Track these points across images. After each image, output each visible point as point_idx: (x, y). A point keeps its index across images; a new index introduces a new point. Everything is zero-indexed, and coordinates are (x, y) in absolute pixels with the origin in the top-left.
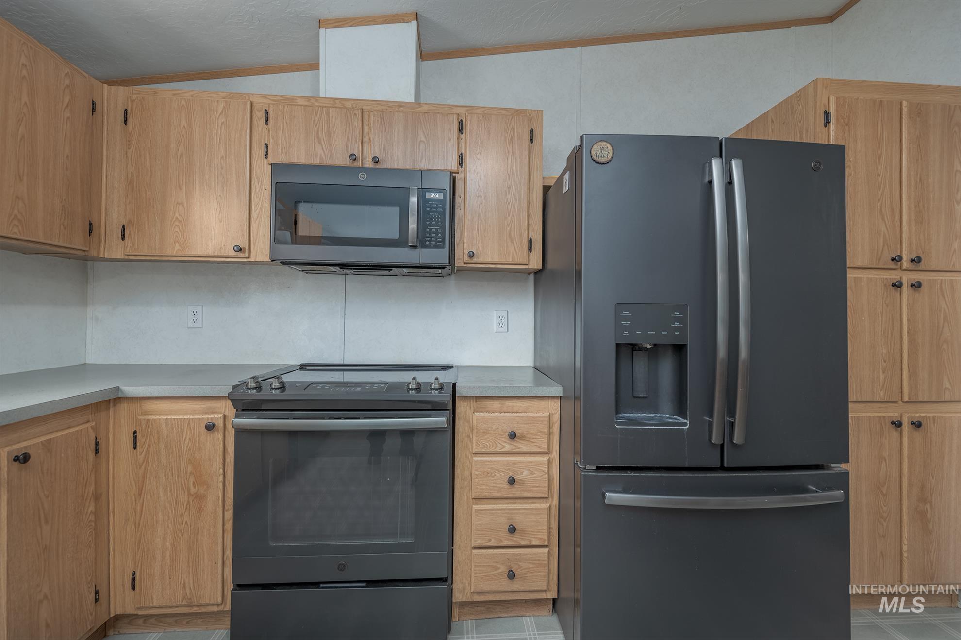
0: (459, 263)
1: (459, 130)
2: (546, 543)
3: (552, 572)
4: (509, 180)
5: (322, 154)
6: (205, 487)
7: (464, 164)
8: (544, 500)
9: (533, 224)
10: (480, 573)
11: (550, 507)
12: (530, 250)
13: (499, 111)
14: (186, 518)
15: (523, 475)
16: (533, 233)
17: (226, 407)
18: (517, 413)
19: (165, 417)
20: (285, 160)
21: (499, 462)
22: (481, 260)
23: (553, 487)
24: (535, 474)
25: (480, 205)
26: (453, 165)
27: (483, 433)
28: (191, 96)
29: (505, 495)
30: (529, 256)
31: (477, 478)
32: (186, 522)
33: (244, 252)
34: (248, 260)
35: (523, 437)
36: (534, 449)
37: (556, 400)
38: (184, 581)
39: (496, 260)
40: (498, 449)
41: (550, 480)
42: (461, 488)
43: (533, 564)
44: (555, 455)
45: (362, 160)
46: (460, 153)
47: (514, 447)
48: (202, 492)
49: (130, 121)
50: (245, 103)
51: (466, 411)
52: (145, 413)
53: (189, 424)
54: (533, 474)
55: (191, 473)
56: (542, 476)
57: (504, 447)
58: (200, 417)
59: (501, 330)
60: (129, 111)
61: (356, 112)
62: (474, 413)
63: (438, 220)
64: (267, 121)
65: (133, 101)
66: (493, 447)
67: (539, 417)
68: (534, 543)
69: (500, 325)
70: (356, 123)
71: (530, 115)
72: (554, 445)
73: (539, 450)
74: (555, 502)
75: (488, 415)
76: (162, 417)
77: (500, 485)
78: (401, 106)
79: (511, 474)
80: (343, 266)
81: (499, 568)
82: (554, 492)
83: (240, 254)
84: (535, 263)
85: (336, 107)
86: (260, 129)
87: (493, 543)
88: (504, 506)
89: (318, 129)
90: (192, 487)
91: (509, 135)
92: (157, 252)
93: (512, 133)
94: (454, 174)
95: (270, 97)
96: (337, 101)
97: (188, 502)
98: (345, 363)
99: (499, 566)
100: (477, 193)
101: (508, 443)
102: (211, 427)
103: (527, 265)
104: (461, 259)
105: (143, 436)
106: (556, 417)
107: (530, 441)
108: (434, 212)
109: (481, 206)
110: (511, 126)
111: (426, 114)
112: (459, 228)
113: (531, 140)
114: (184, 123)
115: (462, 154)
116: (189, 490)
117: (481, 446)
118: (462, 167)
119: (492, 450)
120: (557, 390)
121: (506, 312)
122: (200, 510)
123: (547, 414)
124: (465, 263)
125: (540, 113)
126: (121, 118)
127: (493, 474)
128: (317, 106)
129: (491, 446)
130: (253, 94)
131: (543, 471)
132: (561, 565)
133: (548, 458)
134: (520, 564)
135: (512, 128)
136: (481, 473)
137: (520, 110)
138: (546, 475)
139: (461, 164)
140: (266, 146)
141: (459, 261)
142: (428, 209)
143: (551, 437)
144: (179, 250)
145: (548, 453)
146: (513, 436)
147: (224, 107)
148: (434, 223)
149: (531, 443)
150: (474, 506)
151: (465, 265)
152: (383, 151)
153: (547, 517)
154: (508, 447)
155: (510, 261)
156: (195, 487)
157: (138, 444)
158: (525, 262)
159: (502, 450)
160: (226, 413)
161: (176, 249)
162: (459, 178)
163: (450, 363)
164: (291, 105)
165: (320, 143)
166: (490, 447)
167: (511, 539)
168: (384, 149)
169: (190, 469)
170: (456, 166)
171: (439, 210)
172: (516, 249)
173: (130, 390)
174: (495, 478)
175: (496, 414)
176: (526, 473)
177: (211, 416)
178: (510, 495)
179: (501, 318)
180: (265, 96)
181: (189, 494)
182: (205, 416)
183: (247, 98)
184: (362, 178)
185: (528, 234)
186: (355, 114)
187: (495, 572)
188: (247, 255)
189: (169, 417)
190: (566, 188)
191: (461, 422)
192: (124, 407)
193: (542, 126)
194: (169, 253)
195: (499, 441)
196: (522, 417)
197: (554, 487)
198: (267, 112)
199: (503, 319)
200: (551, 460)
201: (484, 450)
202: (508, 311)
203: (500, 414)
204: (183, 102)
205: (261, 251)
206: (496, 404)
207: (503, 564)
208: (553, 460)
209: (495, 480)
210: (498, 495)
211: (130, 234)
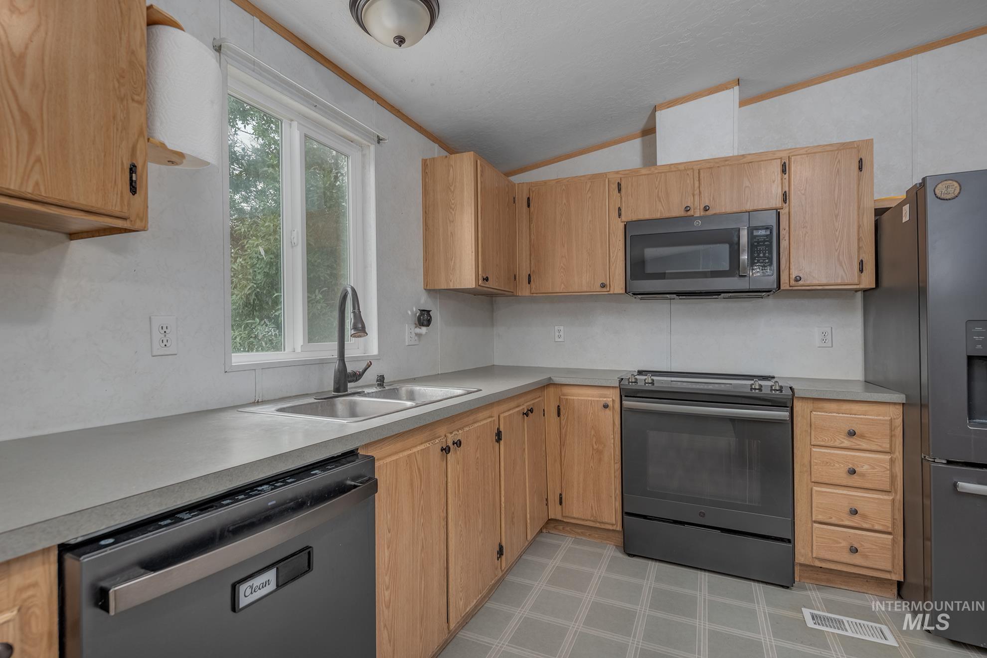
0: (785, 286)
1: (783, 171)
2: (890, 530)
3: (897, 557)
4: (836, 209)
5: (662, 209)
6: (603, 445)
7: (788, 200)
8: (887, 493)
9: (864, 246)
10: (822, 543)
11: (893, 500)
12: (861, 271)
13: (824, 148)
14: (592, 464)
15: (863, 468)
16: (864, 255)
17: (613, 394)
18: (855, 415)
19: (577, 398)
20: (634, 218)
21: (837, 454)
22: (808, 282)
23: (896, 483)
24: (876, 469)
25: (805, 235)
26: (777, 202)
27: (821, 429)
28: (568, 181)
29: (844, 483)
30: (859, 277)
31: (816, 465)
32: (592, 467)
33: (607, 288)
34: (609, 293)
35: (863, 436)
36: (874, 448)
37: (897, 407)
38: (592, 504)
39: (824, 281)
40: (837, 444)
41: (893, 478)
42: (801, 472)
43: (876, 546)
44: (898, 454)
45: (694, 209)
46: (784, 191)
47: (853, 444)
48: (601, 448)
49: (531, 205)
50: (605, 180)
51: (804, 409)
52: (564, 395)
53: (591, 404)
54: (874, 469)
55: (594, 435)
56: (884, 471)
57: (843, 442)
58: (598, 399)
59: (825, 345)
60: (531, 199)
61: (688, 172)
62: (811, 412)
63: (766, 252)
64: (619, 190)
65: (533, 192)
66: (831, 441)
67: (880, 420)
68: (877, 527)
69: (824, 340)
70: (688, 181)
71: (858, 146)
72: (897, 446)
73: (880, 449)
74: (899, 496)
75: (826, 414)
76: (574, 398)
77: (839, 473)
78: (726, 161)
79: (851, 466)
80: (679, 294)
81: (840, 543)
82: (897, 487)
83: (604, 289)
84: (868, 281)
85: (672, 171)
86: (615, 197)
87: (834, 520)
88: (845, 492)
89: (658, 191)
90: (595, 445)
91: (836, 168)
92: (550, 291)
93: (838, 166)
94: (778, 210)
95: (621, 173)
96: (672, 166)
97: (593, 454)
98: (672, 371)
99: (840, 541)
100: (802, 224)
101: (847, 440)
102: (606, 406)
103: (858, 285)
104: (787, 283)
105: (564, 409)
106: (899, 422)
107: (871, 441)
108: (761, 245)
109: (807, 235)
110: (837, 160)
111: (750, 164)
112: (784, 256)
113: (860, 169)
114: (564, 201)
115: (785, 192)
116: (593, 447)
117: (820, 439)
118: (786, 203)
119: (831, 444)
120: (900, 398)
121: (830, 328)
122: (600, 460)
123: (888, 418)
124: (790, 286)
125: (869, 143)
126: (525, 204)
127: (832, 464)
128: (656, 173)
129: (830, 440)
130: (609, 172)
131: (885, 468)
132: (907, 554)
133: (890, 457)
134: (863, 543)
135: (839, 161)
136: (820, 462)
137: (846, 143)
138: (889, 472)
139: (785, 201)
140: (619, 209)
141: (785, 285)
142: (756, 244)
143: (893, 438)
144: (564, 288)
145: (890, 453)
146: (852, 434)
147: (590, 186)
148: (761, 255)
149: (871, 442)
150: (814, 488)
151: (791, 288)
152: (712, 200)
153: (890, 508)
154: (847, 443)
155: (839, 281)
156: (596, 445)
157: (561, 414)
158: (856, 281)
159: (842, 445)
160: (614, 398)
161: (562, 288)
162: (783, 213)
163: (771, 375)
164: (637, 176)
165: (660, 201)
166: (828, 441)
167: (851, 520)
168: (713, 199)
169: (593, 433)
170: (780, 204)
171: (766, 243)
172: (846, 271)
173: (557, 380)
174: (834, 468)
175: (835, 414)
176: (866, 467)
177: (605, 399)
178: (850, 484)
179: (824, 334)
180: (617, 173)
181: (593, 449)
182: (601, 399)
183: (605, 176)
184: (698, 225)
185: (859, 257)
186: (688, 174)
187: (836, 545)
188: (608, 289)
189: (579, 398)
190: (906, 218)
191: (799, 419)
192: (551, 390)
193: (873, 154)
194: (558, 290)
195: (838, 437)
196: (861, 418)
197: (898, 484)
198: (619, 185)
199: (826, 335)
200: (893, 459)
201: (822, 443)
202: (832, 328)
203: (838, 415)
204: (564, 187)
205: (618, 286)
206: (833, 406)
207: (844, 540)
208: (895, 459)
209: (835, 469)
210: (838, 482)
211: (534, 279)
